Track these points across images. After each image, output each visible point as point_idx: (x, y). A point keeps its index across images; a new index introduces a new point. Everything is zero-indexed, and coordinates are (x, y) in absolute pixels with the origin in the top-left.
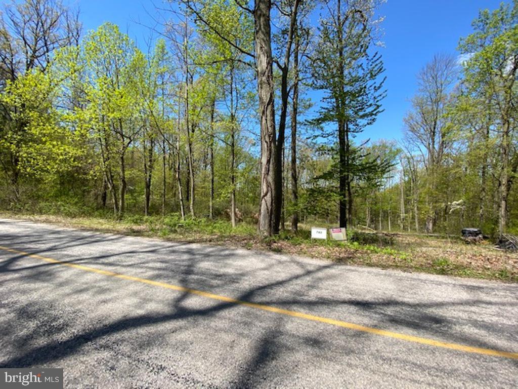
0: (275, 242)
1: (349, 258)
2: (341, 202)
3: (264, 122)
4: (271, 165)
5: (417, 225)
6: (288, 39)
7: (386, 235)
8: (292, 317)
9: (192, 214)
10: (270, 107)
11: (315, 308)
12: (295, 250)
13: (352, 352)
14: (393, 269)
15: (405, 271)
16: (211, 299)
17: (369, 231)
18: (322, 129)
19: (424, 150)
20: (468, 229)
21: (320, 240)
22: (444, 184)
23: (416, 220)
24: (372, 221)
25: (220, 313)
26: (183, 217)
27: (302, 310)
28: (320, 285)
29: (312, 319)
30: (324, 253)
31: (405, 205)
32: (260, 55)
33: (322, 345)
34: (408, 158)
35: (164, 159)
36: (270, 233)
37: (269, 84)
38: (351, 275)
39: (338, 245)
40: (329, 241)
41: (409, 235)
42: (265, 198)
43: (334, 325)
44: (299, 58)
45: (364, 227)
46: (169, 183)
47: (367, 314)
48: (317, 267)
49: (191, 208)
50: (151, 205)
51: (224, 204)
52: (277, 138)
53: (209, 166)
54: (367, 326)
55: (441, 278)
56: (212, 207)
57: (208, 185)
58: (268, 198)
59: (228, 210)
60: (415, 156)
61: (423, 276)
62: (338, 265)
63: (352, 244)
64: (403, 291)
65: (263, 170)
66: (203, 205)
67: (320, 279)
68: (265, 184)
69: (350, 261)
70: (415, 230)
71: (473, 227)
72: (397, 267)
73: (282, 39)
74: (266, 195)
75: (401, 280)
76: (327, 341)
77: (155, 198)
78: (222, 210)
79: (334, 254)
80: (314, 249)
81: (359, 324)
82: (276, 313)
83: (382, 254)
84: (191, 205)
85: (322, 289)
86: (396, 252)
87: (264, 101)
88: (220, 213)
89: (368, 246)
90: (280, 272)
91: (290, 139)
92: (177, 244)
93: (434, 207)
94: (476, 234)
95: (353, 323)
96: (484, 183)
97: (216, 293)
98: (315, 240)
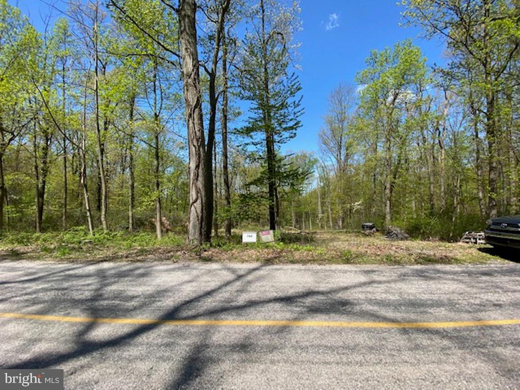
0: (205, 251)
1: (276, 258)
2: (270, 206)
3: (191, 125)
4: (200, 171)
5: (331, 224)
6: (215, 46)
7: (308, 233)
8: (219, 327)
9: (104, 226)
10: (197, 110)
11: (243, 312)
12: (226, 256)
13: (275, 348)
14: (311, 263)
15: (320, 264)
16: (125, 324)
17: (294, 231)
18: (251, 137)
19: (334, 160)
20: (366, 224)
21: (251, 243)
22: (348, 188)
23: (330, 219)
24: (297, 221)
25: (136, 340)
26: (91, 232)
27: (230, 317)
28: (249, 288)
29: (239, 324)
30: (254, 256)
31: (322, 206)
32: (185, 56)
33: (248, 348)
34: (323, 167)
35: (65, 161)
36: (201, 241)
37: (196, 87)
38: (278, 273)
39: (267, 247)
40: (259, 244)
41: (325, 232)
42: (195, 204)
43: (260, 326)
44: (228, 66)
45: (291, 227)
46: (73, 190)
47: (289, 308)
48: (246, 271)
49: (103, 219)
50: (47, 219)
51: (148, 213)
52: (206, 143)
53: (128, 170)
54: (289, 320)
55: (346, 267)
56: (132, 217)
57: (127, 191)
58: (198, 205)
59: (153, 220)
60: (328, 166)
61: (334, 267)
62: (267, 266)
63: (278, 244)
64: (319, 283)
65: (192, 175)
66: (120, 216)
67: (249, 282)
68: (194, 190)
69: (277, 260)
70: (329, 227)
71: (369, 222)
72: (315, 261)
73: (209, 44)
74: (196, 201)
75: (317, 272)
76: (253, 344)
77: (51, 209)
78: (146, 220)
79: (263, 256)
80: (245, 253)
81: (282, 320)
82: (202, 326)
83: (303, 251)
84: (103, 216)
85: (250, 291)
86: (314, 248)
87: (191, 103)
88: (142, 224)
89: (291, 245)
90: (209, 282)
91: (221, 144)
92: (81, 265)
93: (342, 208)
94: (371, 228)
95: (277, 320)
96: (375, 187)
97: (132, 317)
98: (247, 244)
